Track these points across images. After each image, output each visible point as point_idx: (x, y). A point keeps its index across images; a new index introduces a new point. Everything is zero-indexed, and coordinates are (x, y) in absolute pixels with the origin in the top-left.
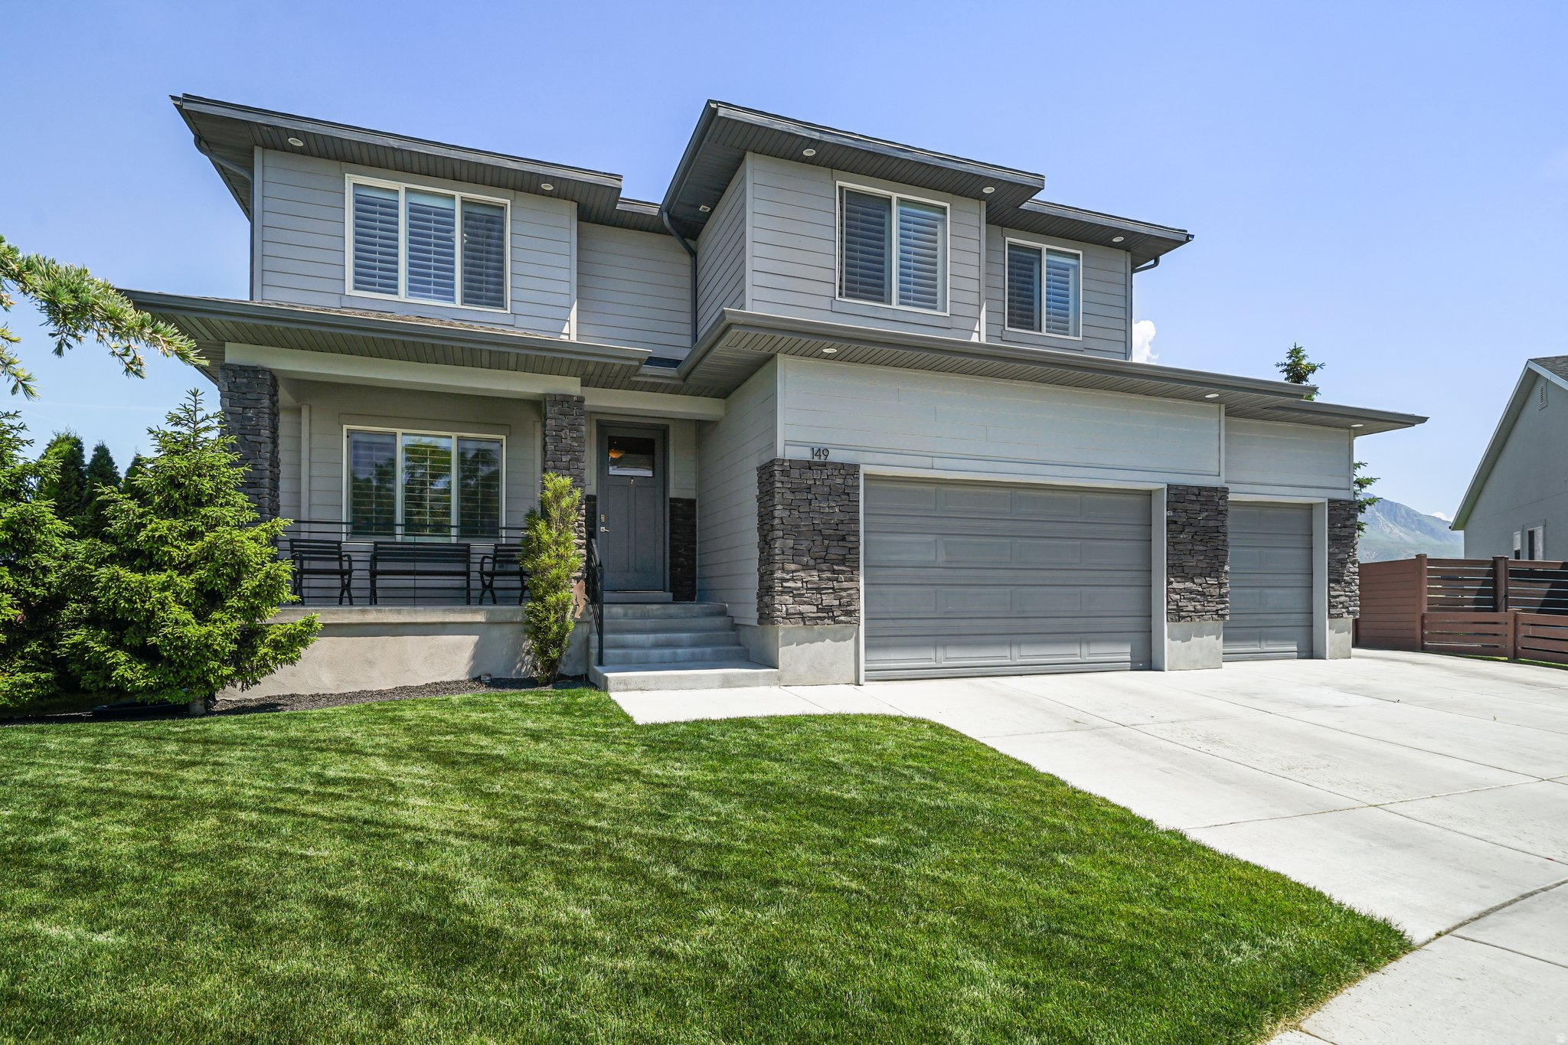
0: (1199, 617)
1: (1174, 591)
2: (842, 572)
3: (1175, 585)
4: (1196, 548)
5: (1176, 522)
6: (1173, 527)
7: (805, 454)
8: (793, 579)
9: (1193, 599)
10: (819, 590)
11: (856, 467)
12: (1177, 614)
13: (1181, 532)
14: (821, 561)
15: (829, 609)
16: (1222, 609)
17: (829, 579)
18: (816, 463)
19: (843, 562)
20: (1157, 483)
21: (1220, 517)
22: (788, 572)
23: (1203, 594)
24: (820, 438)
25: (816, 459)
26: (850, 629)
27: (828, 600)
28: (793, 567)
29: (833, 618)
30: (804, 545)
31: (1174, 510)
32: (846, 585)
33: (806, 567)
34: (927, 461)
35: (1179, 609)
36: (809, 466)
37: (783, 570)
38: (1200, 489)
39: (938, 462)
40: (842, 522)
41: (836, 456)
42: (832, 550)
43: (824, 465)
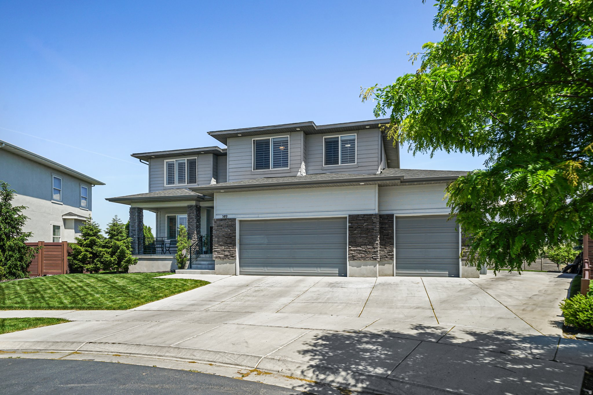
0: (363, 259)
1: (351, 250)
2: (231, 246)
3: (352, 248)
4: (362, 235)
5: (352, 227)
6: (351, 229)
7: (221, 217)
8: (217, 248)
9: (361, 253)
10: (224, 251)
11: (235, 219)
12: (353, 258)
13: (355, 231)
14: (226, 244)
15: (227, 256)
16: (375, 257)
17: (227, 248)
18: (225, 219)
19: (231, 244)
20: (346, 214)
21: (374, 224)
22: (216, 247)
23: (365, 251)
24: (225, 213)
25: (224, 218)
26: (233, 261)
27: (226, 253)
28: (217, 245)
29: (228, 258)
30: (221, 240)
31: (351, 223)
32: (232, 249)
33: (221, 245)
34: (257, 216)
35: (353, 256)
36: (221, 220)
37: (215, 246)
38: (364, 215)
39: (260, 216)
40: (231, 233)
41: (229, 217)
42: (228, 241)
43: (226, 219)
